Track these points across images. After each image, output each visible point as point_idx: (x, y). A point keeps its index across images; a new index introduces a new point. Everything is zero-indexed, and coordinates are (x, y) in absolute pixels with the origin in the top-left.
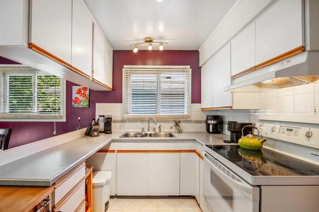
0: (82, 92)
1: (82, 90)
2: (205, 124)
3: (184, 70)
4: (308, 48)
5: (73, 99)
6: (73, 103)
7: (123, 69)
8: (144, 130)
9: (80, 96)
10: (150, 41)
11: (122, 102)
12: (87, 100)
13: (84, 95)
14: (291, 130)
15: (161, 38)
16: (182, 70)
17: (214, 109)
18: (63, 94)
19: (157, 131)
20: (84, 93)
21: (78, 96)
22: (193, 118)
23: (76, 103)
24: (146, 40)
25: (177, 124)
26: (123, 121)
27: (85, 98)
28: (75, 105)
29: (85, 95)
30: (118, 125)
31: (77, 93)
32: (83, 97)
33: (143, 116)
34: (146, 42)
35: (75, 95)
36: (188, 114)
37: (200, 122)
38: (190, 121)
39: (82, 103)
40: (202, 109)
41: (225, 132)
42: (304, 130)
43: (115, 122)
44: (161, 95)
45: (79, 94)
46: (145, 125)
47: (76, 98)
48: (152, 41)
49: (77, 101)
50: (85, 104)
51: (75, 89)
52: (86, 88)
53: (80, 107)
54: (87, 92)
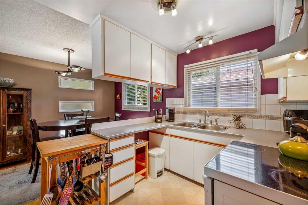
0: (158, 91)
3: (249, 56)
5: (153, 96)
6: (153, 99)
7: (185, 69)
8: (201, 122)
10: (200, 39)
11: (184, 97)
12: (161, 97)
13: (159, 93)
15: (210, 32)
19: (214, 123)
21: (156, 94)
22: (264, 113)
24: (196, 39)
26: (185, 113)
27: (159, 95)
28: (155, 101)
30: (181, 116)
32: (158, 94)
33: (201, 109)
34: (197, 41)
35: (154, 93)
37: (276, 118)
39: (158, 99)
43: (178, 113)
44: (221, 87)
45: (156, 92)
48: (202, 39)
49: (156, 98)
50: (160, 100)
51: (154, 89)
52: (160, 88)
53: (157, 101)
54: (161, 91)
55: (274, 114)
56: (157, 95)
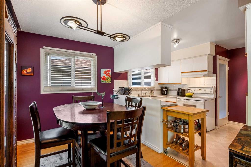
0: (107, 73)
1: (107, 72)
4: (208, 71)
5: (102, 77)
6: (102, 80)
9: (106, 75)
11: (127, 80)
12: (110, 78)
14: (200, 90)
18: (95, 73)
19: (145, 95)
21: (105, 75)
22: (156, 89)
23: (104, 80)
25: (151, 91)
27: (109, 77)
28: (103, 81)
29: (109, 75)
31: (104, 73)
32: (108, 76)
35: (103, 75)
36: (154, 86)
37: (157, 90)
38: (154, 90)
39: (107, 80)
40: (159, 84)
41: (169, 94)
42: (204, 89)
45: (105, 74)
46: (140, 92)
47: (104, 77)
49: (104, 78)
50: (109, 81)
51: (103, 71)
52: (109, 70)
53: (106, 82)
54: (110, 73)
56: (106, 77)
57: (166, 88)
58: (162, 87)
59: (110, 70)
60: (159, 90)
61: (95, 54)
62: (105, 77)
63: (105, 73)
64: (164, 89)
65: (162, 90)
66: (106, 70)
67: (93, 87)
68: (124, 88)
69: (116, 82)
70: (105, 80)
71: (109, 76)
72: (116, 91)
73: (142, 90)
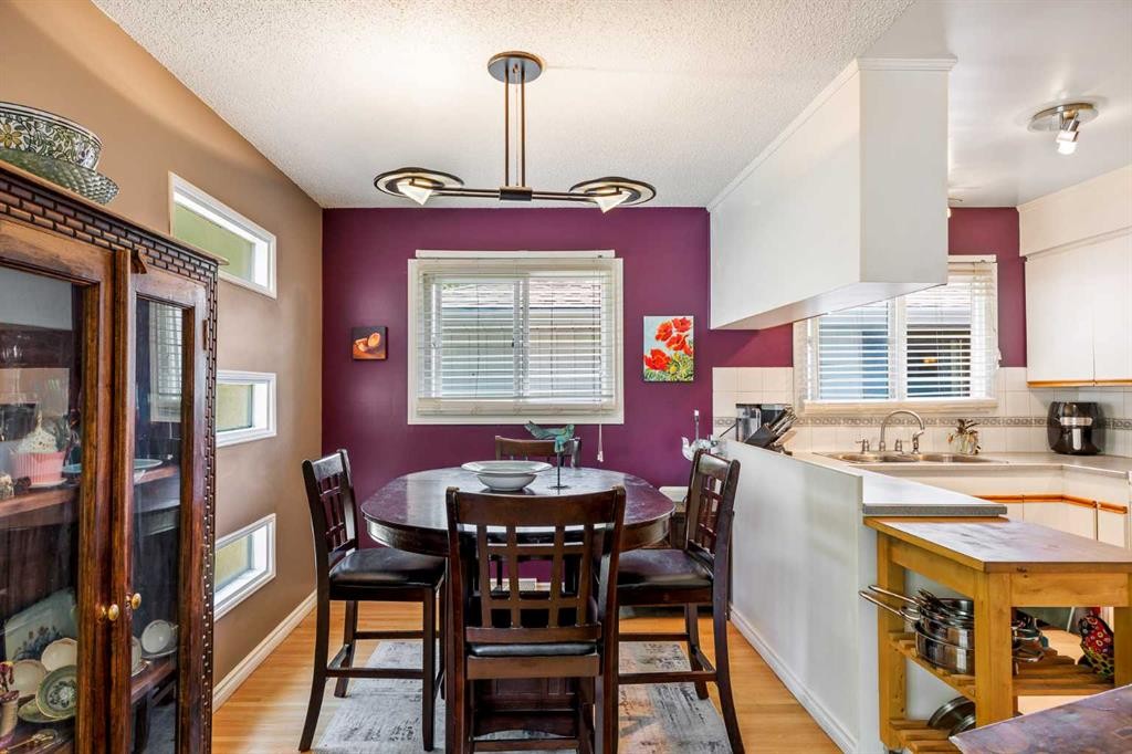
0: (675, 334)
1: (674, 329)
2: (1046, 429)
3: (977, 267)
5: (647, 354)
6: (646, 367)
8: (868, 448)
9: (669, 345)
11: (791, 364)
12: (689, 359)
13: (679, 344)
16: (970, 267)
17: (1100, 384)
18: (616, 338)
19: (908, 448)
20: (679, 337)
21: (661, 346)
22: (1004, 412)
23: (656, 369)
25: (964, 428)
27: (682, 352)
28: (654, 375)
29: (684, 342)
31: (658, 338)
32: (676, 349)
35: (651, 344)
36: (989, 398)
38: (994, 421)
39: (673, 369)
40: (1030, 383)
45: (664, 340)
46: (871, 433)
47: (654, 352)
49: (659, 361)
50: (683, 370)
51: (652, 324)
52: (684, 322)
53: (668, 378)
54: (689, 335)
55: (1022, 413)
56: (669, 352)
57: (1084, 409)
58: (1055, 407)
59: (690, 318)
60: (1038, 421)
61: (612, 253)
62: (663, 355)
63: (664, 334)
64: (1071, 416)
65: (1053, 422)
66: (669, 319)
67: (605, 400)
68: (759, 406)
69: (720, 375)
70: (663, 368)
71: (682, 346)
72: (723, 422)
73: (888, 419)
